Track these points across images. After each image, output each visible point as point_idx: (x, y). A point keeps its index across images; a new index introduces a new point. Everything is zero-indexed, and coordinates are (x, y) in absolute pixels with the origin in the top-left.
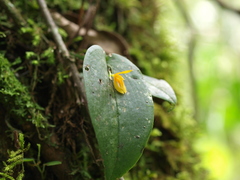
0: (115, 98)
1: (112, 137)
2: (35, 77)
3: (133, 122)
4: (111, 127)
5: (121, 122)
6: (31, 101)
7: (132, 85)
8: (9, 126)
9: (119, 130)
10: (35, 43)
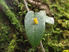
0: (35, 25)
1: (32, 36)
2: (21, 18)
3: (39, 31)
4: (32, 33)
5: (36, 32)
6: (20, 25)
7: (40, 21)
8: (16, 31)
9: (35, 34)
10: (21, 10)
